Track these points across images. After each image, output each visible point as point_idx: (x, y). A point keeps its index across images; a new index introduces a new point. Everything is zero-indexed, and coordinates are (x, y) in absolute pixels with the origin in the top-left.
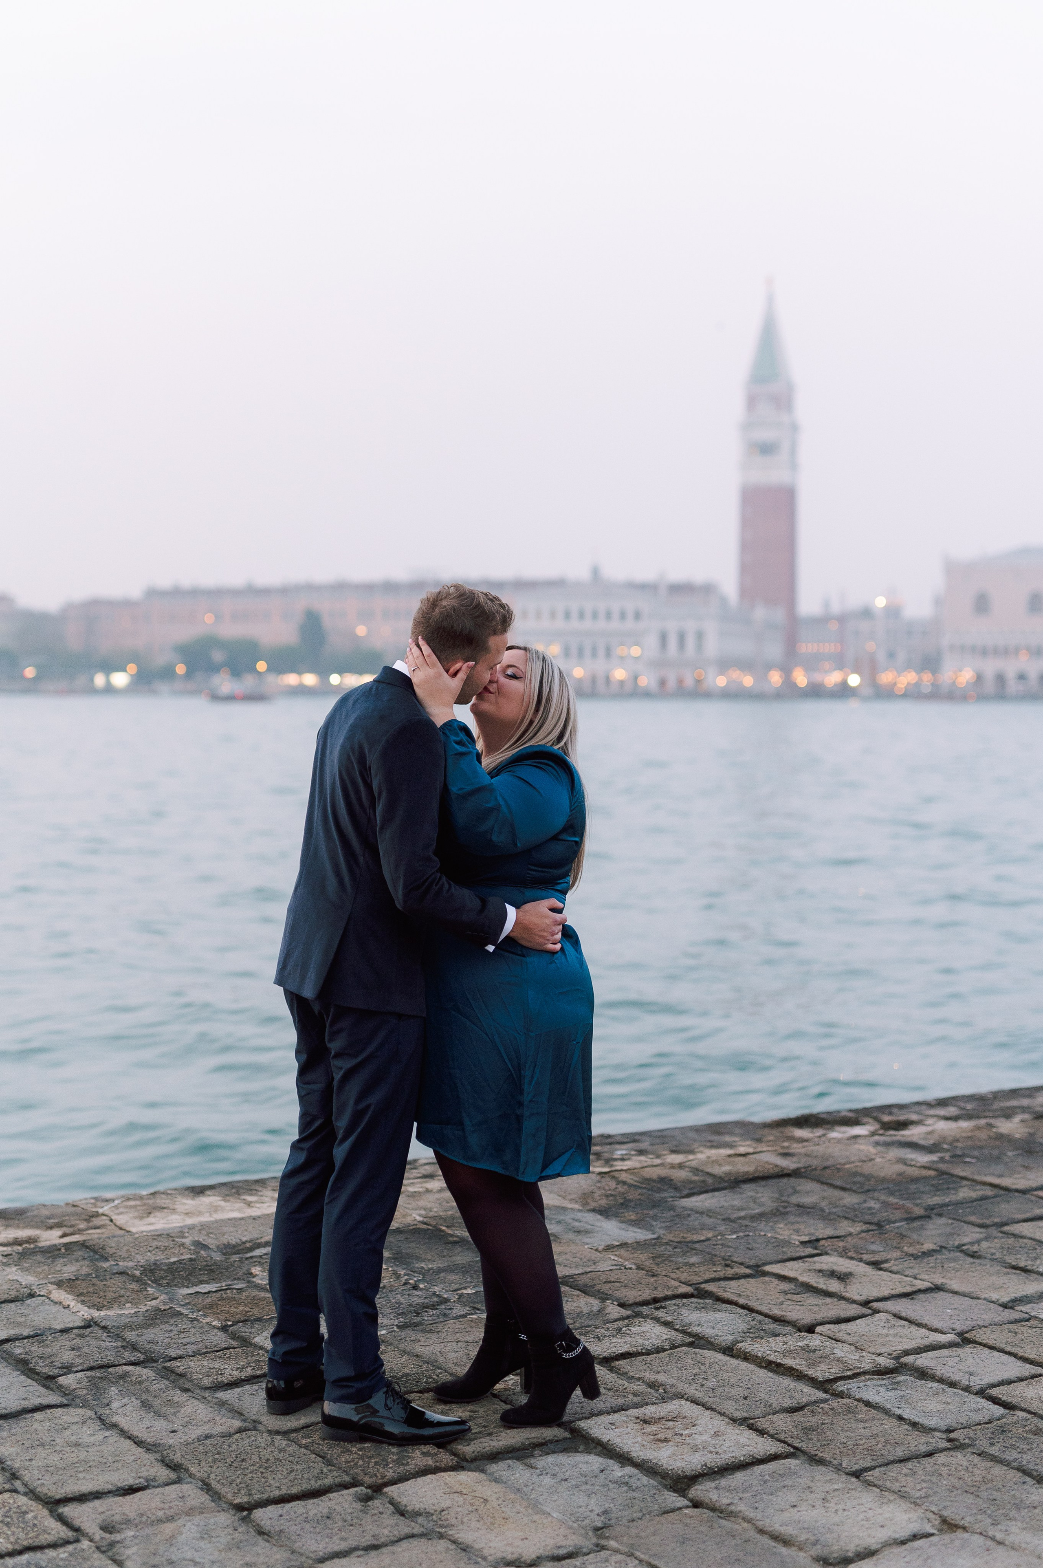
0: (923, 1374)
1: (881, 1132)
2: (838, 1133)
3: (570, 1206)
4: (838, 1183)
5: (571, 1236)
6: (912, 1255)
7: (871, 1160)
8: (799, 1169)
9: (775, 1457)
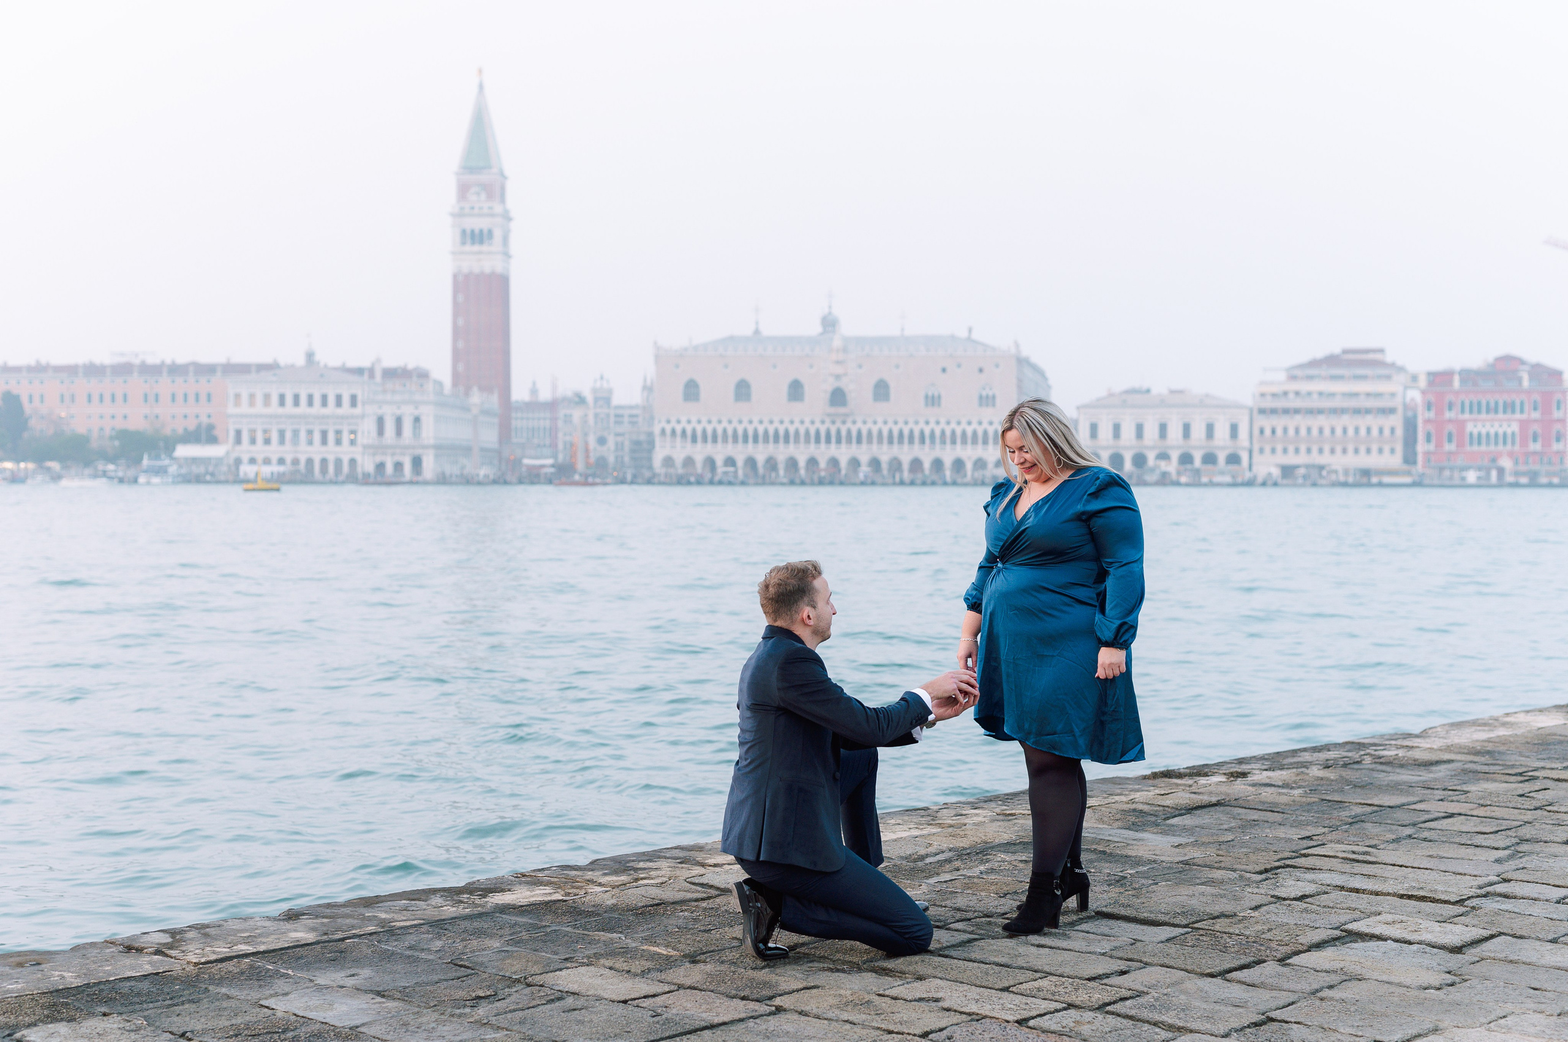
0: (1506, 896)
1: (1232, 779)
2: (1203, 781)
3: (1100, 826)
4: (1260, 808)
5: (1135, 842)
6: (1388, 842)
7: (1260, 794)
8: (1219, 801)
9: (1492, 937)
